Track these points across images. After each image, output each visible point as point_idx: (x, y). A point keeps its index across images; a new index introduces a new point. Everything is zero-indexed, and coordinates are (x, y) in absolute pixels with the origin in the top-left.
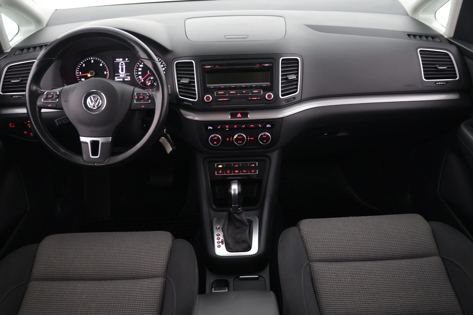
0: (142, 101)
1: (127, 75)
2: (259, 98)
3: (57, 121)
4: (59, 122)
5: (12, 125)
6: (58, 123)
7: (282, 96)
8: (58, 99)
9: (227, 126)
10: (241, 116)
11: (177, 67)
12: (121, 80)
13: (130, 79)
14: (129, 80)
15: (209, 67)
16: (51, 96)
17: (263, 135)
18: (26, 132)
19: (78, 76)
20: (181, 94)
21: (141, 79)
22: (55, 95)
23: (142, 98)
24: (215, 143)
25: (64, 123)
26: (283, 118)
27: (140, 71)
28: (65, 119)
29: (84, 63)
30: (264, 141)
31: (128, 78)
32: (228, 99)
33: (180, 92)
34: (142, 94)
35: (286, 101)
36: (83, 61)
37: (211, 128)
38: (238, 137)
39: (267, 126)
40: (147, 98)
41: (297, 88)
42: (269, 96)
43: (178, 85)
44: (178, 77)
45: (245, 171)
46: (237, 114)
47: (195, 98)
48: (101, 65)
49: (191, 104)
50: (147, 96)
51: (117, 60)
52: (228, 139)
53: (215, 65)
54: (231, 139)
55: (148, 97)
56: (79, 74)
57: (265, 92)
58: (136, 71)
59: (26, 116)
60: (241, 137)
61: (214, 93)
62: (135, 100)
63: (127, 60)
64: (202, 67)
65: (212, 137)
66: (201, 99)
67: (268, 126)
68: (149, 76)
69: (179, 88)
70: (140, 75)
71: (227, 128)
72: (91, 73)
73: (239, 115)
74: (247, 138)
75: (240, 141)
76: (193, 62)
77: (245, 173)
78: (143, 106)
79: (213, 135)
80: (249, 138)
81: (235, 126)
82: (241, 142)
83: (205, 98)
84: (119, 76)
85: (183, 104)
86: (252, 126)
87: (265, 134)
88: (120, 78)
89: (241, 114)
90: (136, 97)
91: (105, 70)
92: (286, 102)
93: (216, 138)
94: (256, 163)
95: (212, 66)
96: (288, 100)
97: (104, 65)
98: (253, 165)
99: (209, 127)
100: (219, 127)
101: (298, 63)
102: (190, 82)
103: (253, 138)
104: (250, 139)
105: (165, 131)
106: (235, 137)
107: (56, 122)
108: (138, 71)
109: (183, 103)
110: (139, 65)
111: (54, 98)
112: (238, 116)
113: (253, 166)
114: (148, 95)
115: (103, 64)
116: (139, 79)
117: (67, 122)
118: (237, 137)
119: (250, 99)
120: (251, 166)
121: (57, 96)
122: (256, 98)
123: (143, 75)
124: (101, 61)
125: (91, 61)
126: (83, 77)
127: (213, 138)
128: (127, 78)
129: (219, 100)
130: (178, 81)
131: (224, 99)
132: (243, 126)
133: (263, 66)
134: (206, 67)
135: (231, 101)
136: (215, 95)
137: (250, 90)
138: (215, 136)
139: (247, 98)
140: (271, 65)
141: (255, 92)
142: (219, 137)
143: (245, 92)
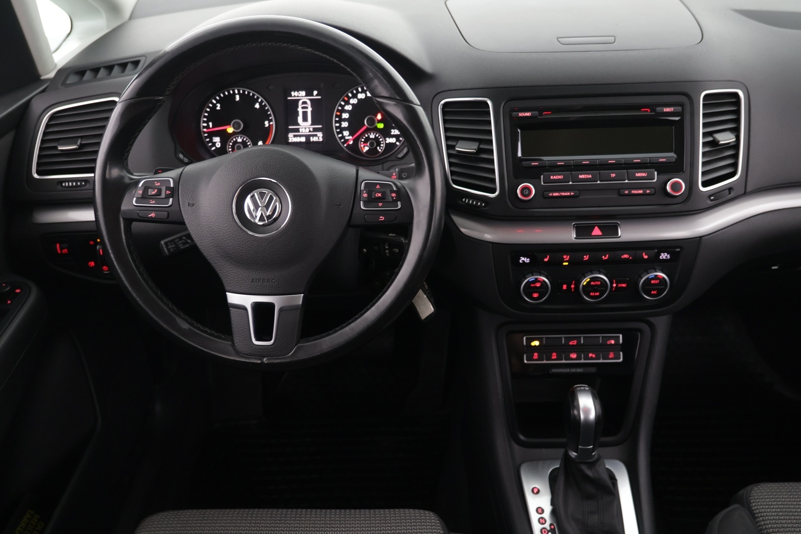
0: (380, 204)
1: (315, 130)
2: (648, 191)
3: (166, 243)
4: (169, 247)
5: (61, 249)
6: (168, 250)
7: (705, 184)
8: (171, 200)
9: (565, 257)
10: (601, 234)
11: (444, 113)
12: (303, 139)
13: (323, 137)
14: (321, 140)
15: (528, 114)
16: (156, 190)
17: (653, 279)
18: (92, 264)
19: (205, 133)
20: (455, 178)
21: (347, 138)
22: (164, 189)
23: (379, 198)
24: (535, 295)
25: (181, 248)
26: (701, 237)
27: (345, 120)
28: (184, 238)
29: (218, 102)
30: (652, 292)
31: (318, 135)
32: (572, 194)
33: (452, 173)
34: (378, 187)
35: (712, 198)
36: (218, 98)
37: (527, 260)
38: (592, 283)
39: (661, 258)
40: (393, 197)
41: (735, 165)
42: (676, 187)
43: (449, 156)
44: (447, 138)
45: (594, 356)
46: (593, 228)
47: (493, 191)
48: (257, 106)
49: (481, 204)
50: (392, 191)
51: (293, 95)
52: (565, 287)
53: (541, 110)
54: (573, 286)
55: (394, 195)
56: (208, 127)
57: (664, 177)
58: (336, 121)
59: (94, 228)
60: (599, 283)
61: (541, 178)
62: (362, 203)
63: (317, 95)
64: (511, 115)
65: (528, 281)
66: (509, 192)
67: (664, 256)
68: (368, 130)
69: (451, 164)
70: (345, 129)
71: (566, 261)
72: (236, 126)
73: (597, 231)
74: (612, 283)
75: (595, 291)
76: (489, 103)
77: (592, 358)
78: (382, 218)
79: (531, 278)
80: (614, 285)
81: (586, 258)
82: (598, 294)
83: (518, 191)
84: (297, 130)
85: (460, 202)
86: (626, 256)
87: (656, 276)
88: (300, 136)
89: (600, 228)
90: (365, 195)
91: (267, 117)
92: (712, 200)
93: (538, 285)
94: (619, 337)
95: (536, 113)
96: (716, 194)
97: (265, 106)
98: (613, 342)
99: (523, 259)
100: (546, 260)
101: (738, 103)
102: (480, 151)
103: (624, 285)
104: (617, 286)
106: (584, 282)
107: (164, 246)
108: (341, 120)
109: (462, 201)
110: (344, 106)
111: (163, 196)
112: (593, 234)
113: (611, 344)
114: (395, 189)
115: (260, 104)
116: (343, 137)
117: (188, 245)
118: (588, 283)
119: (627, 192)
120: (608, 343)
121: (168, 192)
122: (641, 192)
123: (352, 130)
124: (258, 98)
125: (235, 98)
126: (216, 134)
127: (532, 285)
128: (316, 135)
129: (551, 195)
130: (449, 147)
131: (563, 194)
132: (605, 257)
133: (658, 111)
134: (521, 114)
135: (579, 197)
136: (542, 183)
137: (627, 172)
138: (536, 280)
139: (620, 189)
140: (679, 109)
141: (639, 177)
142: (544, 281)
143: (614, 175)
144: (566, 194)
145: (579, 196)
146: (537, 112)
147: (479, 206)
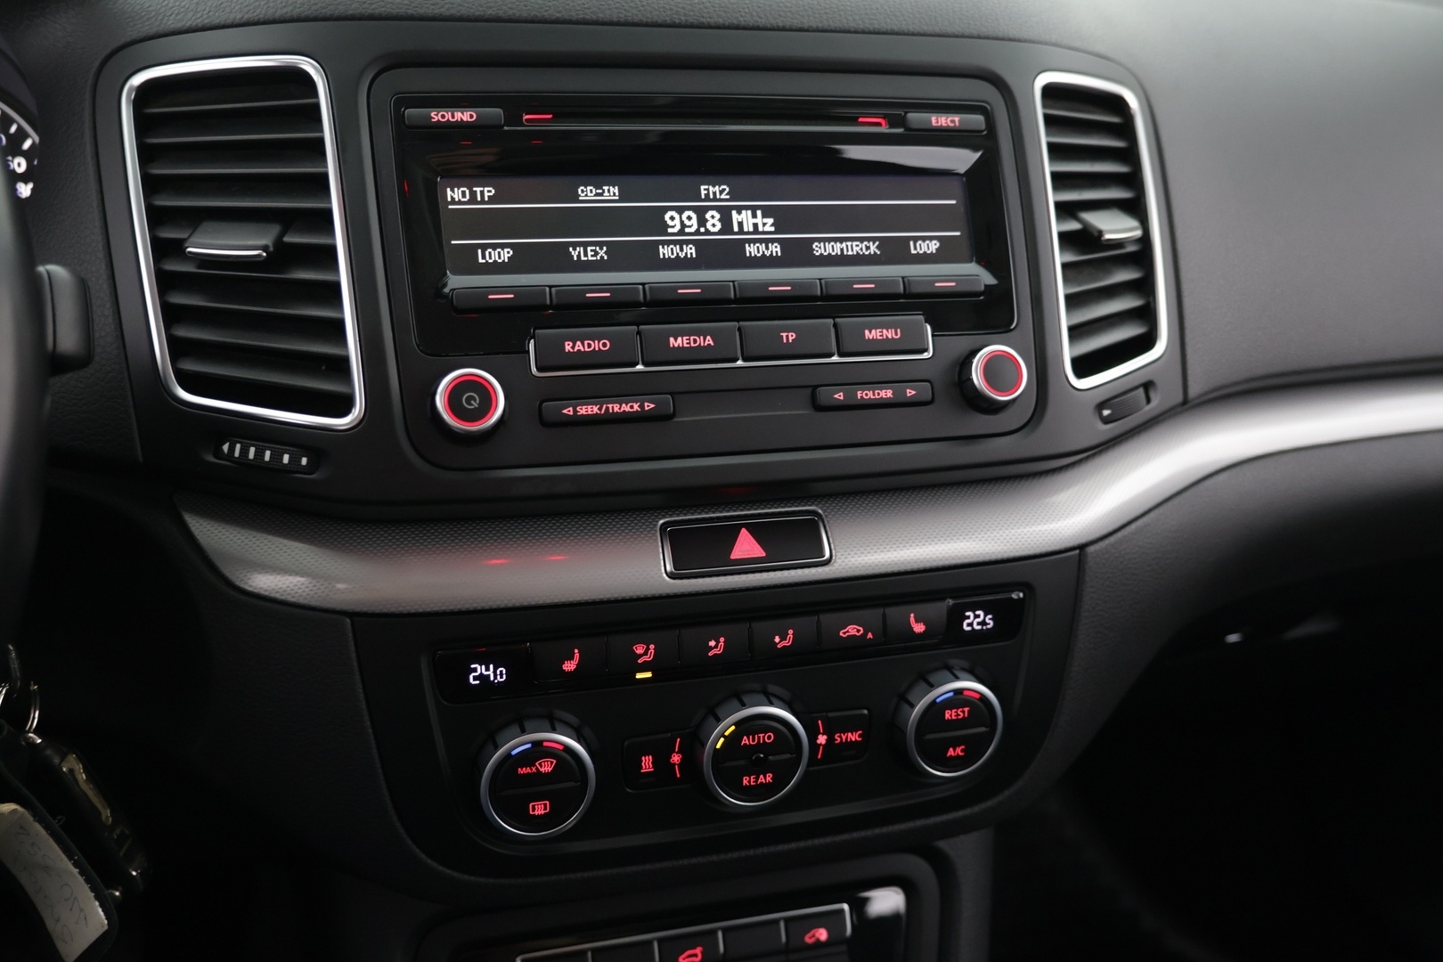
2: (910, 393)
7: (1085, 366)
9: (644, 651)
10: (759, 552)
11: (143, 125)
15: (465, 115)
17: (949, 704)
20: (189, 366)
24: (540, 809)
26: (1082, 547)
30: (951, 752)
32: (649, 406)
33: (177, 348)
35: (1106, 412)
37: (496, 674)
38: (745, 741)
39: (965, 627)
41: (1147, 314)
42: (999, 371)
43: (165, 282)
44: (155, 217)
46: (730, 535)
47: (341, 405)
49: (295, 460)
52: (647, 763)
53: (515, 105)
54: (676, 758)
57: (959, 343)
60: (768, 738)
61: (528, 352)
64: (399, 118)
65: (508, 756)
66: (402, 404)
67: (975, 620)
69: (171, 315)
71: (643, 668)
73: (746, 546)
74: (812, 736)
75: (759, 768)
79: (518, 744)
80: (822, 739)
81: (716, 647)
82: (769, 777)
83: (440, 401)
85: (211, 459)
86: (852, 630)
87: (958, 692)
89: (758, 532)
92: (1106, 421)
93: (546, 767)
94: (841, 912)
95: (496, 112)
96: (1113, 405)
98: (823, 935)
99: (480, 669)
100: (569, 666)
101: (1126, 129)
102: (282, 256)
103: (853, 737)
104: (830, 740)
105: (37, 731)
106: (720, 733)
109: (218, 453)
112: (737, 554)
113: (818, 944)
118: (732, 741)
119: (840, 396)
120: (808, 940)
122: (887, 394)
127: (522, 771)
129: (569, 411)
130: (162, 249)
131: (616, 408)
132: (783, 638)
133: (915, 126)
134: (437, 116)
135: (675, 420)
136: (534, 369)
137: (835, 325)
138: (539, 750)
139: (815, 387)
140: (977, 120)
141: (874, 341)
142: (567, 749)
143: (792, 336)
144: (626, 408)
145: (673, 415)
146: (500, 111)
147: (285, 470)
